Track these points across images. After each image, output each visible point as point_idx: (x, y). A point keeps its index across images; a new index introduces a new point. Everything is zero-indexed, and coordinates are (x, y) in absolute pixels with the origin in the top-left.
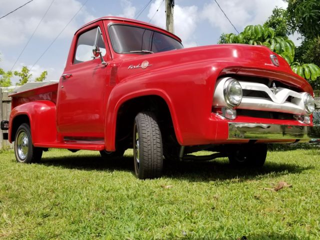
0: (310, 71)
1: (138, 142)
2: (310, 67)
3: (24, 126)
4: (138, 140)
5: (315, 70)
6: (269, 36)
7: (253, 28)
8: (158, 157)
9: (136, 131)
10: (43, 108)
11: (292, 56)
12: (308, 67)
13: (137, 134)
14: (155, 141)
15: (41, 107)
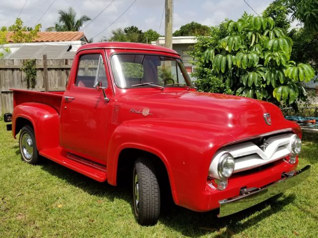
0: (304, 73)
1: (137, 185)
2: (305, 69)
3: (28, 128)
4: (137, 183)
5: (309, 72)
6: (268, 28)
7: (253, 19)
8: (156, 198)
9: (136, 173)
10: (46, 116)
11: (289, 54)
12: (303, 69)
13: (136, 176)
14: (153, 187)
15: (44, 115)
